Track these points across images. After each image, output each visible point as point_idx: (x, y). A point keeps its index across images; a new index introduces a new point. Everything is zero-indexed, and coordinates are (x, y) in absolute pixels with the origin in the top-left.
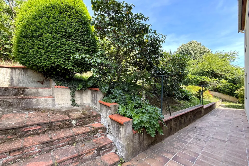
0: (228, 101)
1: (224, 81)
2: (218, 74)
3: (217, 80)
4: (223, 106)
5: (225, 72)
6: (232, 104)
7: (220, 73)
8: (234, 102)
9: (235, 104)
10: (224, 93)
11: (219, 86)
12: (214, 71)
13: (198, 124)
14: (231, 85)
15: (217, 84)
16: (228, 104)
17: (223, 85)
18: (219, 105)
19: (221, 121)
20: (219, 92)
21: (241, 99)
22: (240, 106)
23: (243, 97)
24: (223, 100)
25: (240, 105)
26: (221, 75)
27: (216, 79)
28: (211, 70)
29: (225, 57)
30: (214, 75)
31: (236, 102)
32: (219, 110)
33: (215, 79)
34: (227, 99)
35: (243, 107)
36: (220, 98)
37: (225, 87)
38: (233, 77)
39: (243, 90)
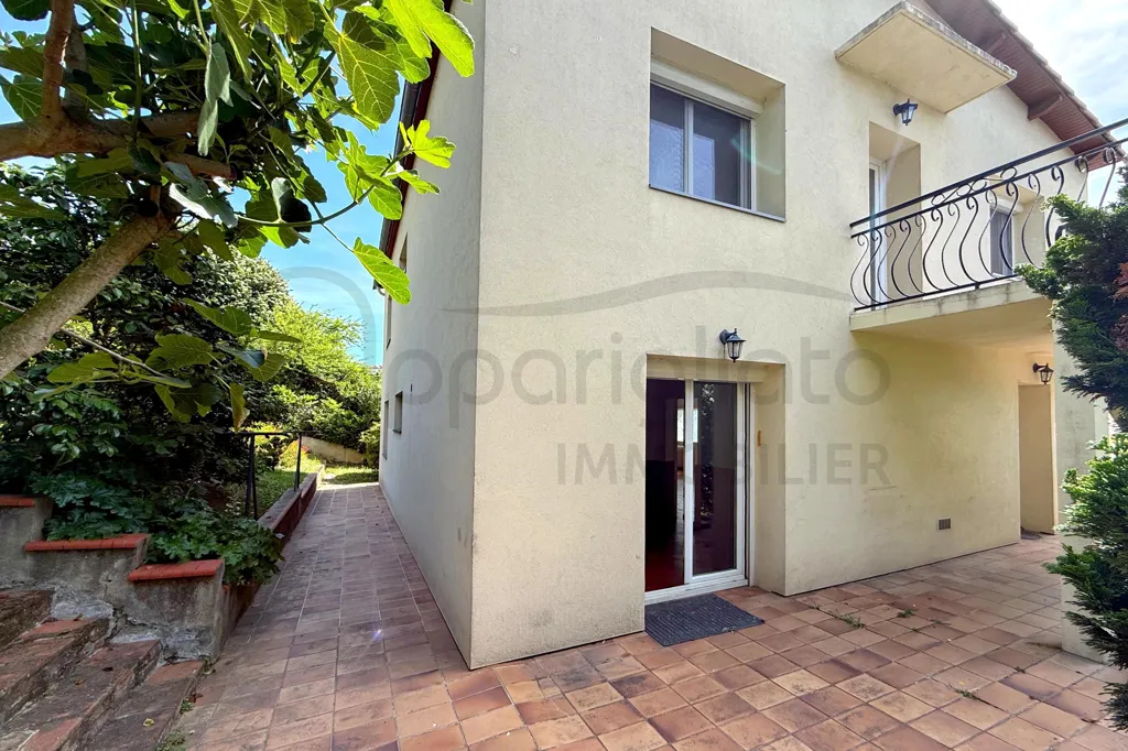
0: (341, 464)
1: (333, 404)
2: (318, 379)
3: (313, 400)
4: (331, 481)
5: (336, 376)
6: (351, 470)
7: (322, 377)
8: (353, 465)
10: (331, 441)
11: (319, 417)
12: (306, 370)
13: (299, 543)
14: (349, 417)
15: (314, 413)
16: (341, 471)
17: (330, 415)
18: (324, 477)
19: (345, 521)
20: (318, 437)
21: (370, 455)
22: (369, 475)
23: (375, 449)
24: (328, 462)
25: (369, 471)
26: (325, 383)
27: (312, 397)
28: (299, 367)
29: (334, 329)
30: (306, 381)
31: (359, 465)
32: (326, 494)
33: (308, 397)
34: (339, 458)
35: (375, 477)
36: (321, 457)
37: (335, 423)
38: (353, 393)
39: (377, 433)
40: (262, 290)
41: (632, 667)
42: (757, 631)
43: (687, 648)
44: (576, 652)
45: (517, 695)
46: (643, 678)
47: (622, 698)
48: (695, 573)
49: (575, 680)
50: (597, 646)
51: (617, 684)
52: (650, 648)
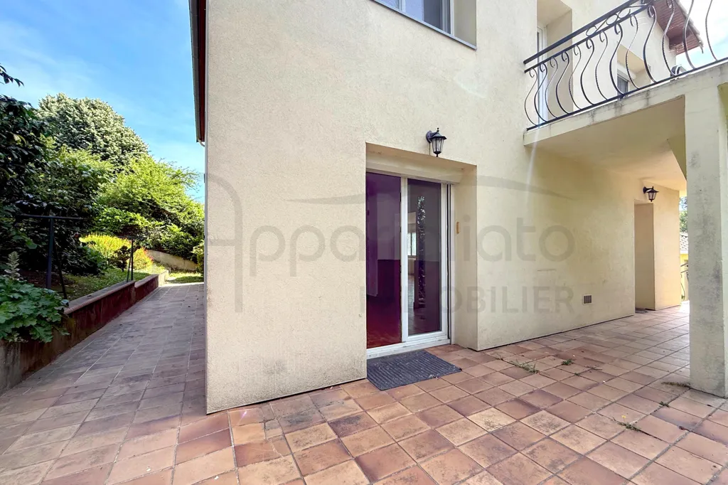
0: (181, 270)
1: (176, 228)
2: (164, 210)
3: (161, 225)
4: (173, 281)
5: (178, 209)
6: (188, 275)
7: (167, 209)
8: (190, 271)
9: (192, 275)
10: (174, 254)
11: (165, 237)
12: (155, 203)
13: (125, 318)
14: (187, 237)
15: (161, 235)
16: (180, 275)
17: (173, 236)
18: (165, 278)
19: (167, 305)
20: (165, 252)
21: (199, 262)
22: (199, 278)
23: (202, 259)
24: (172, 269)
25: (199, 275)
26: (170, 214)
27: (160, 223)
28: (149, 201)
29: (177, 175)
30: (157, 213)
31: (194, 272)
32: (165, 289)
33: (157, 223)
34: (180, 267)
35: (202, 279)
36: (167, 266)
37: (176, 242)
38: (189, 221)
39: (202, 247)
40: (129, 150)
41: (352, 408)
42: (455, 377)
43: (399, 392)
44: (306, 396)
45: (238, 438)
46: (358, 418)
47: (336, 437)
48: (410, 334)
49: (298, 422)
50: (325, 391)
51: (333, 425)
52: (369, 392)
